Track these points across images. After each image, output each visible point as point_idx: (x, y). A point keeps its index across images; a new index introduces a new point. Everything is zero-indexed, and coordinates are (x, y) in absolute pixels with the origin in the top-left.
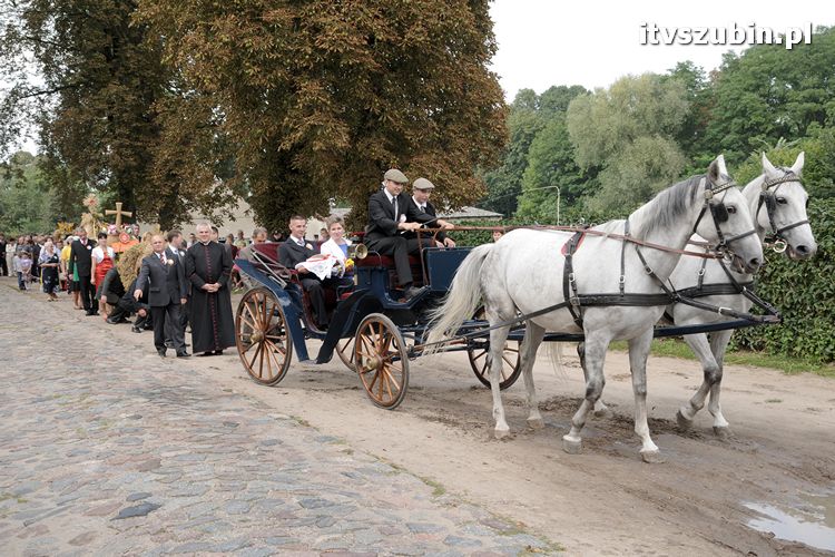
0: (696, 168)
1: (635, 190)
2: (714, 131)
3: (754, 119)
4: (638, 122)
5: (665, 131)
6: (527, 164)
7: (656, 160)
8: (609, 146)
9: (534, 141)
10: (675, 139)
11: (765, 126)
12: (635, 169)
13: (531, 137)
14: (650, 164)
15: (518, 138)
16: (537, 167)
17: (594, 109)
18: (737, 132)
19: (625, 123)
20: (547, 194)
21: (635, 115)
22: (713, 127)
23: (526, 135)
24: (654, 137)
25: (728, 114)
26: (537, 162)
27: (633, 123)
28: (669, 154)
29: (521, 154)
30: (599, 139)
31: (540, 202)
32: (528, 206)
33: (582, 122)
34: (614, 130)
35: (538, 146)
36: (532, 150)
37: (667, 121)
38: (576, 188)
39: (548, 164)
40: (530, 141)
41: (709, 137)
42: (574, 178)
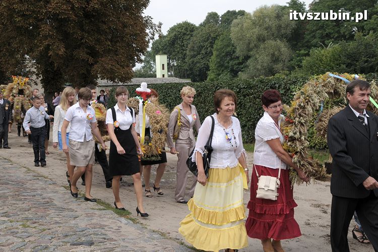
0: (298, 57)
1: (265, 69)
2: (308, 37)
3: (327, 31)
4: (268, 32)
5: (282, 37)
6: (212, 54)
7: (276, 53)
8: (252, 45)
9: (216, 42)
10: (287, 42)
11: (333, 35)
12: (266, 58)
13: (215, 39)
14: (273, 55)
15: (208, 40)
16: (217, 56)
17: (245, 25)
18: (319, 38)
19: (260, 33)
20: (223, 71)
21: (266, 29)
22: (307, 35)
23: (212, 38)
24: (276, 40)
25: (315, 28)
26: (218, 53)
27: (265, 33)
28: (283, 49)
29: (209, 49)
30: (247, 41)
31: (219, 75)
32: (212, 77)
33: (238, 32)
34: (255, 36)
35: (218, 44)
36: (215, 46)
37: (283, 31)
38: (238, 68)
39: (223, 54)
40: (214, 41)
41: (306, 40)
42: (237, 62)
